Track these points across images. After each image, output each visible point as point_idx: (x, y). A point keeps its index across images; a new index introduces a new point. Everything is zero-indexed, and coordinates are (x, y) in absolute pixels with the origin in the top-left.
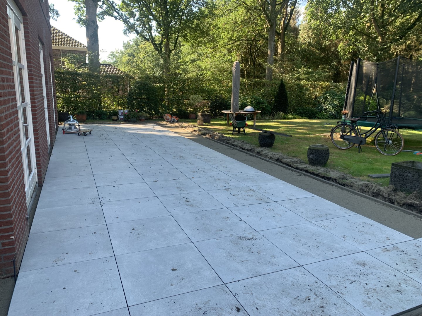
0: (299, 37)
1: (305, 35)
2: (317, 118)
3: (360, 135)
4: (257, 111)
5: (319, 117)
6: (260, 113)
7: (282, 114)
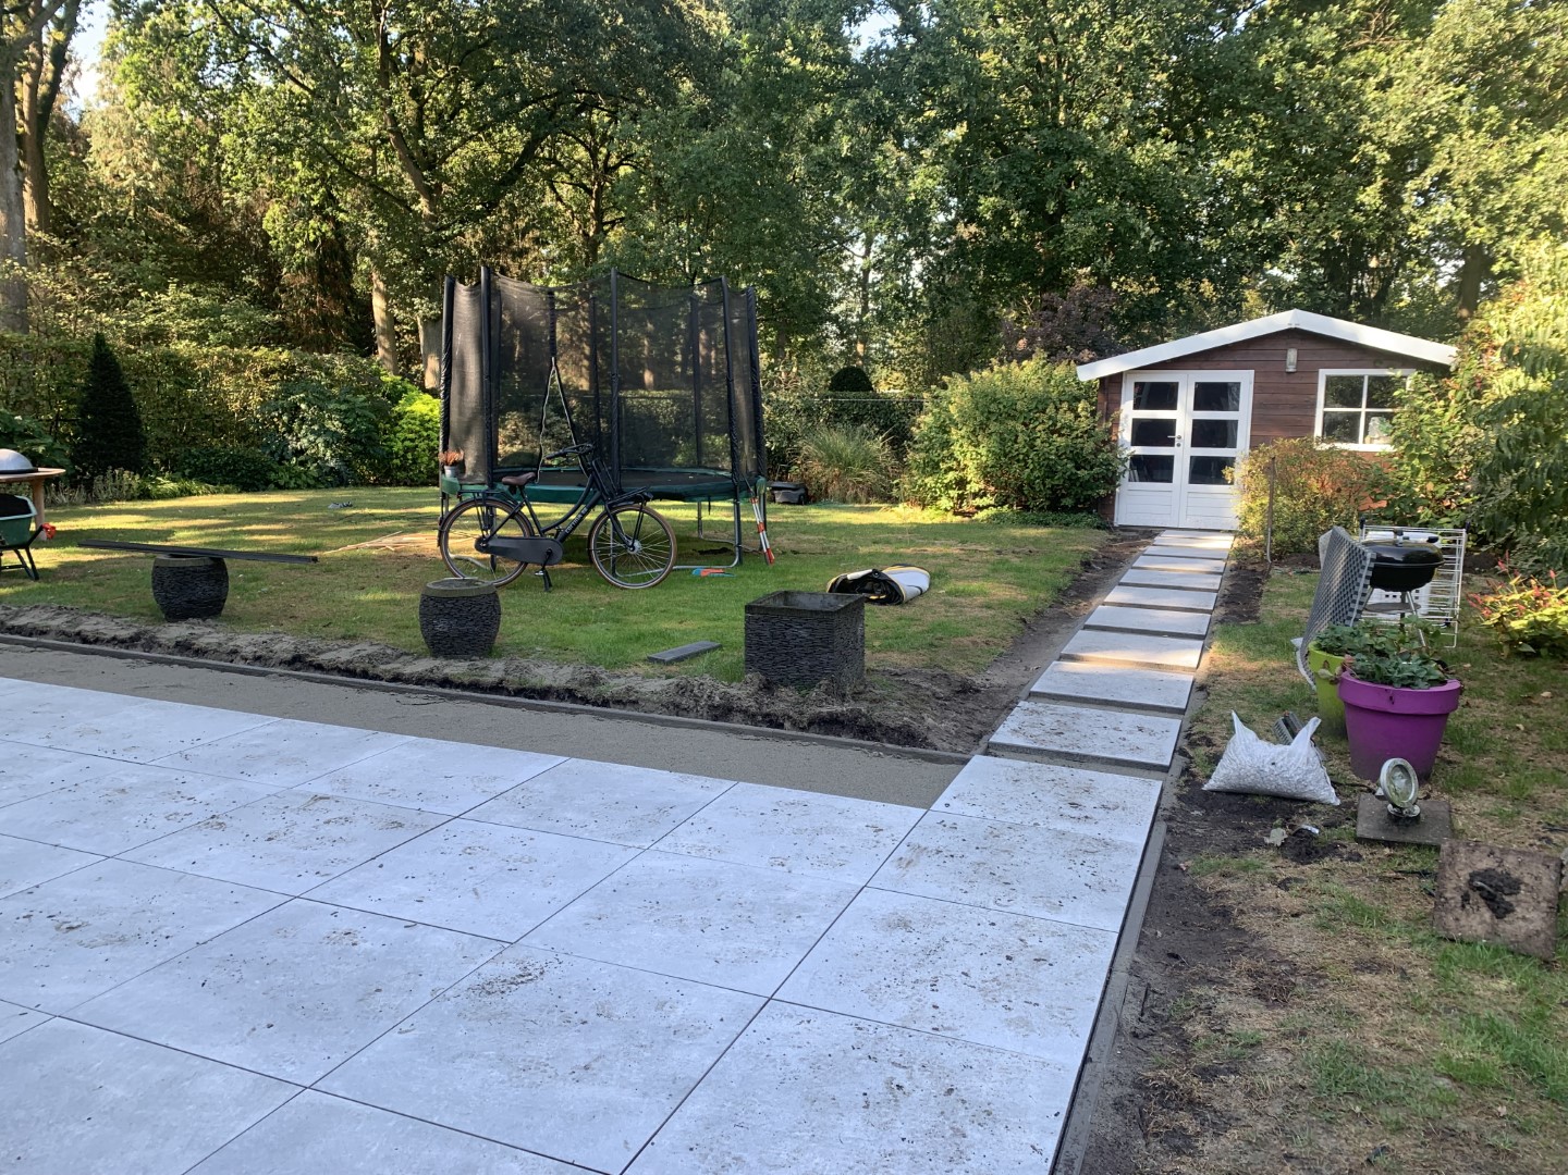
0: (92, 164)
1: (119, 160)
2: (272, 486)
3: (542, 532)
4: (43, 471)
5: (282, 482)
6: (66, 475)
7: (131, 479)
